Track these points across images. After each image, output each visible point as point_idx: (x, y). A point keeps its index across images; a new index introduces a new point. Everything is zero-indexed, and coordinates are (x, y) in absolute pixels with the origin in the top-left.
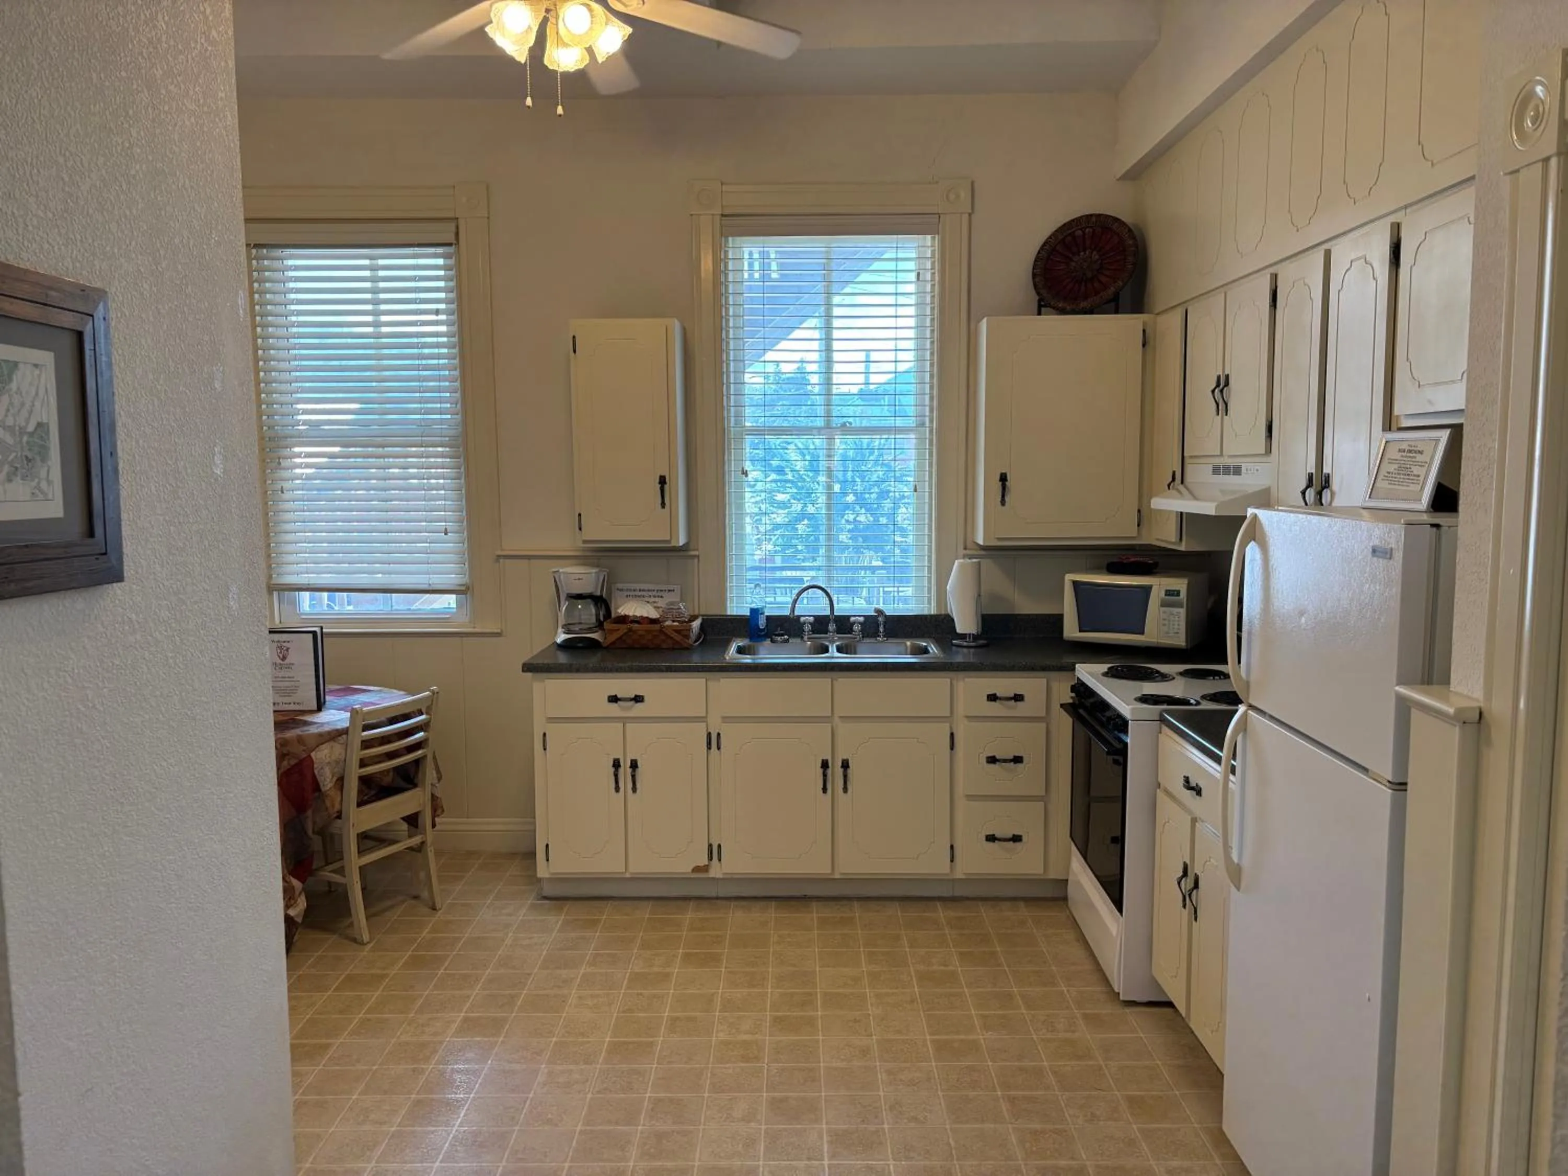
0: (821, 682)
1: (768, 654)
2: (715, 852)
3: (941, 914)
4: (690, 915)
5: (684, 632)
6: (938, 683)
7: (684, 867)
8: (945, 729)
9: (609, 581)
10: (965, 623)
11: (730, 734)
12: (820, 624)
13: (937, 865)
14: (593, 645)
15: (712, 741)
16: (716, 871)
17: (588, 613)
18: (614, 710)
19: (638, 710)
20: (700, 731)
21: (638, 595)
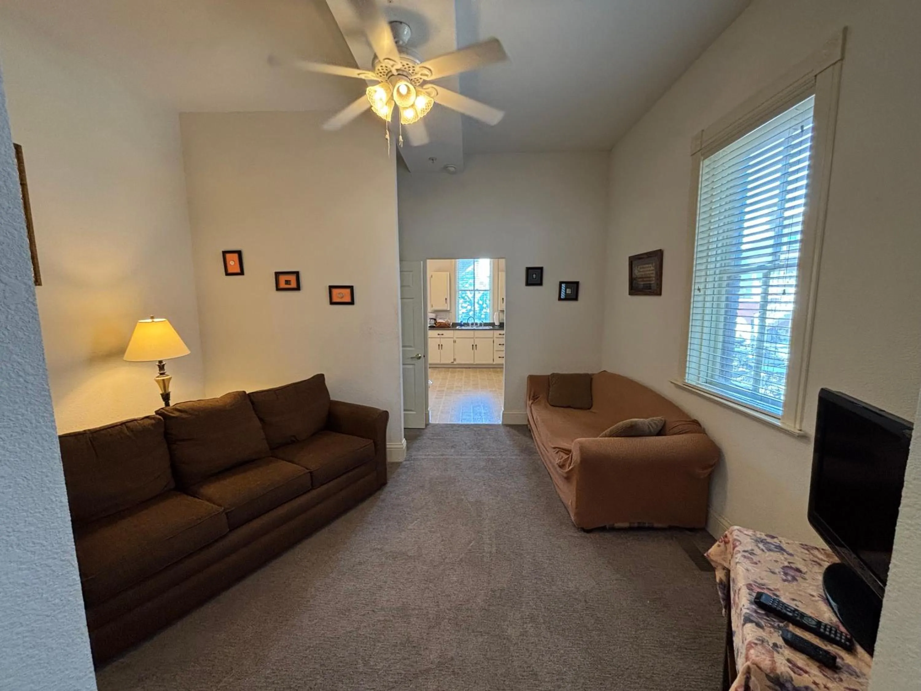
0: (472, 332)
1: (463, 328)
2: (455, 360)
3: (491, 369)
4: (451, 369)
5: (449, 324)
6: (492, 332)
7: (450, 362)
8: (492, 340)
9: (436, 316)
10: (497, 323)
11: (457, 340)
12: (472, 324)
13: (491, 362)
14: (434, 327)
15: (455, 342)
16: (455, 363)
17: (433, 322)
18: (439, 336)
19: (442, 336)
20: (453, 340)
21: (440, 319)
